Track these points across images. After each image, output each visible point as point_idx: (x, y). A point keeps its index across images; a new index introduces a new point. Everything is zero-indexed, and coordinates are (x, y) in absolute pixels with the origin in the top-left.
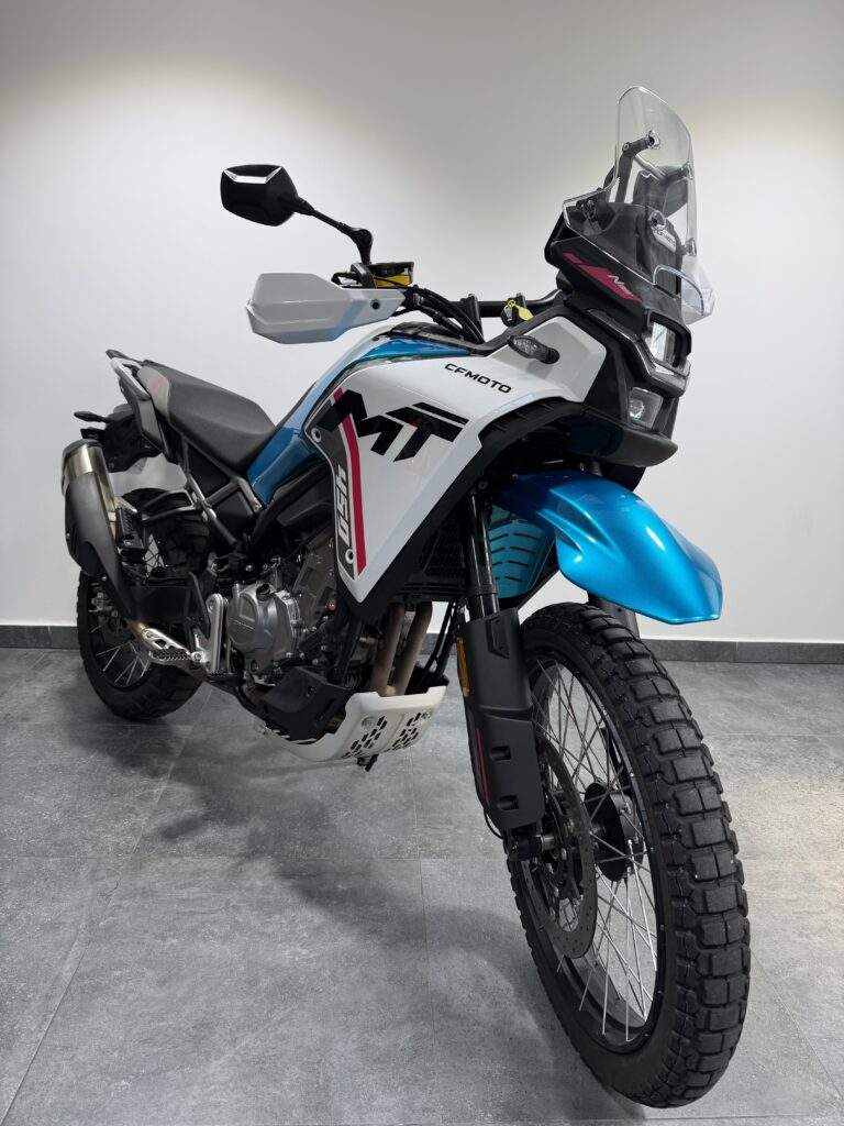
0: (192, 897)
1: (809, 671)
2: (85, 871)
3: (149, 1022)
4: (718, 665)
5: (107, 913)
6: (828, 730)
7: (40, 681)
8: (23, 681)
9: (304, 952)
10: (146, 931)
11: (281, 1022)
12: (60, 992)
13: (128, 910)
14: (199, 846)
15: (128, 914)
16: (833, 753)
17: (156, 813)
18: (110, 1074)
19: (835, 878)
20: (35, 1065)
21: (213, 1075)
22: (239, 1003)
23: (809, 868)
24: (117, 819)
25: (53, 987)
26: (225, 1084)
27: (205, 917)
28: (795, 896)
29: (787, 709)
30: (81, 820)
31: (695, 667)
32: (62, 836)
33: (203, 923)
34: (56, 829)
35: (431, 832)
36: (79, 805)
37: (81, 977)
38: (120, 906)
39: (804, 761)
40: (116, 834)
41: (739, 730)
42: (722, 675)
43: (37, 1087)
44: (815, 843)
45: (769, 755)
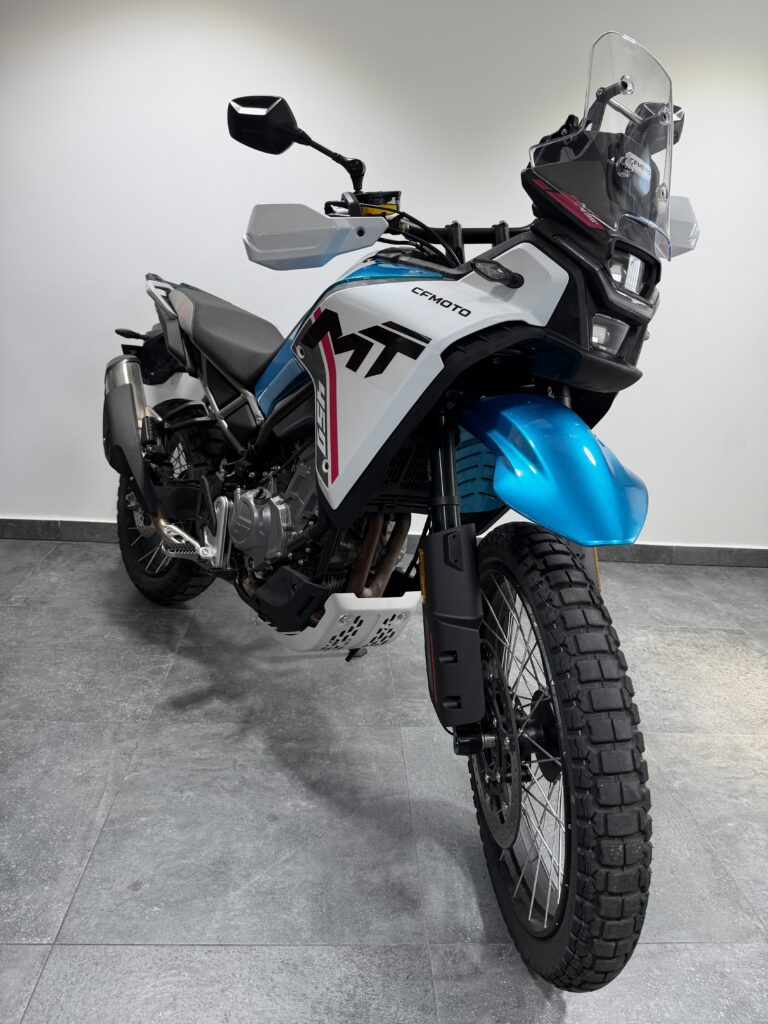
0: (202, 757)
1: (737, 573)
2: (108, 733)
3: (174, 860)
4: (656, 566)
5: (131, 769)
6: (754, 625)
7: (53, 569)
8: (38, 569)
9: (304, 804)
10: (164, 785)
11: (286, 861)
12: (95, 834)
13: (148, 767)
14: (206, 714)
15: (149, 771)
16: (757, 644)
17: (167, 685)
18: (143, 902)
19: (759, 750)
20: (78, 894)
21: (232, 903)
22: (250, 846)
23: (738, 742)
24: (133, 690)
25: (89, 830)
26: (243, 910)
27: (216, 774)
28: (724, 765)
29: (717, 605)
30: (100, 691)
31: (636, 568)
32: (85, 704)
33: (215, 779)
34: (78, 698)
35: (409, 704)
36: (97, 678)
37: (113, 822)
38: (141, 764)
39: (732, 650)
40: (133, 703)
41: (675, 623)
42: (659, 575)
43: (82, 912)
44: (742, 720)
45: (702, 645)
